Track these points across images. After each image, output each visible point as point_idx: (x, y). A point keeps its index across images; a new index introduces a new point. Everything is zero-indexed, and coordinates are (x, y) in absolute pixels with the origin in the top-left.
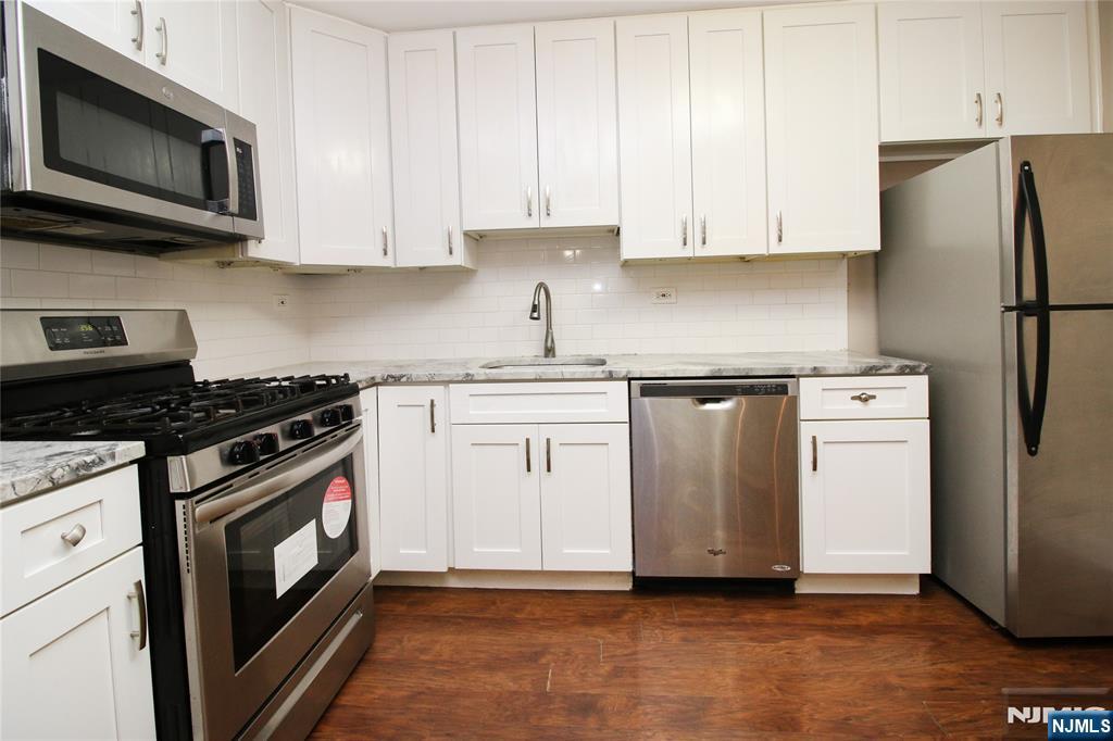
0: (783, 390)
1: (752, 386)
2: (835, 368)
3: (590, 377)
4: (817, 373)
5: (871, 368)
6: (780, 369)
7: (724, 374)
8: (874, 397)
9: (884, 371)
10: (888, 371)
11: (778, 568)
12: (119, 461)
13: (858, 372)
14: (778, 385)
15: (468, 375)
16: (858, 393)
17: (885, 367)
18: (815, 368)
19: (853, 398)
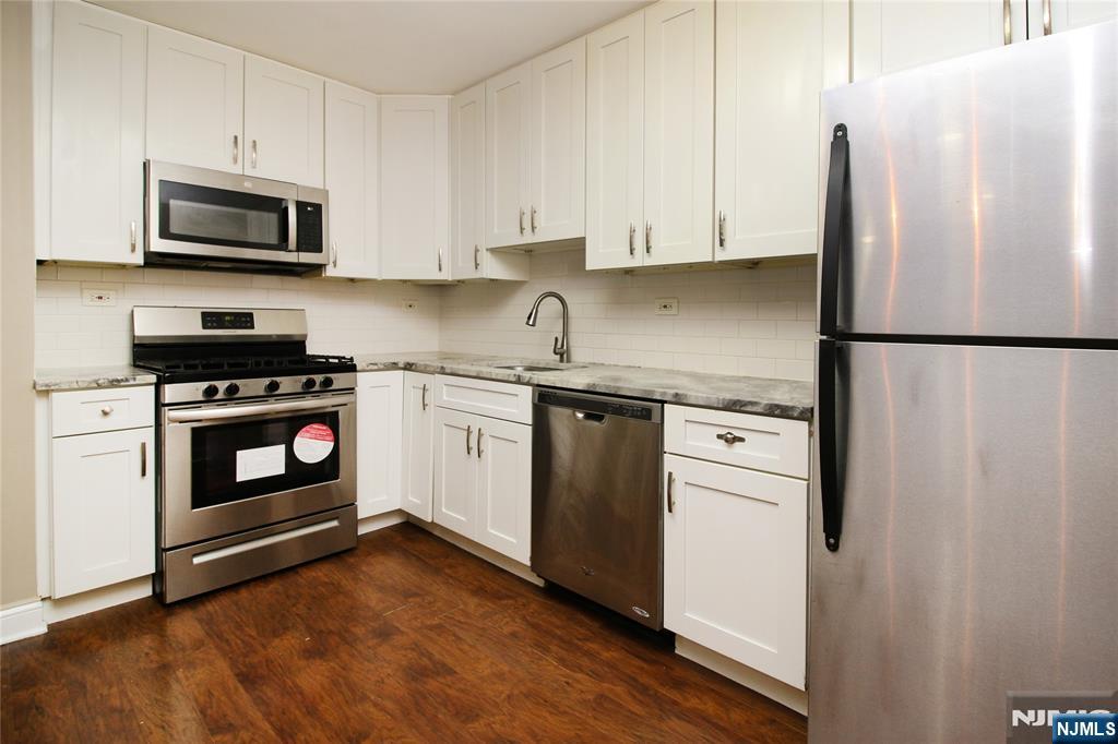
0: (646, 414)
1: (621, 406)
2: (697, 397)
3: (506, 379)
4: (678, 400)
5: (736, 402)
6: (645, 391)
7: (598, 390)
8: (742, 440)
9: (749, 409)
10: (754, 409)
11: (637, 610)
12: (137, 382)
13: (721, 406)
14: (643, 409)
15: (442, 368)
16: (723, 431)
17: (751, 403)
18: (677, 394)
19: (719, 437)
